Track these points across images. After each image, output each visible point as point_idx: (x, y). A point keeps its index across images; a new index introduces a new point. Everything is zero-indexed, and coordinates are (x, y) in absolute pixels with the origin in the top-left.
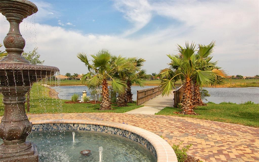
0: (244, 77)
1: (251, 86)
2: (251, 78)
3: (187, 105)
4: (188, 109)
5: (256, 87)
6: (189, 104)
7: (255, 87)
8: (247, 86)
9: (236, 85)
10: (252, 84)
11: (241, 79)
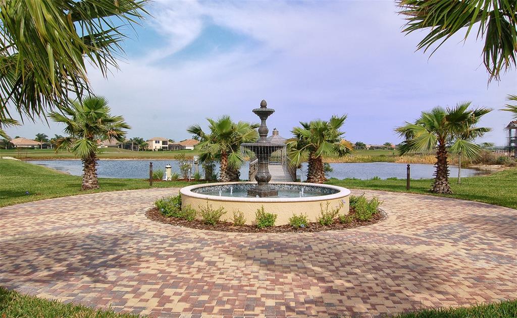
0: (368, 146)
1: (377, 160)
2: (377, 148)
3: (318, 177)
4: (318, 181)
5: (386, 161)
6: (319, 176)
7: (384, 161)
8: (372, 161)
9: (356, 159)
10: (380, 158)
11: (363, 148)
